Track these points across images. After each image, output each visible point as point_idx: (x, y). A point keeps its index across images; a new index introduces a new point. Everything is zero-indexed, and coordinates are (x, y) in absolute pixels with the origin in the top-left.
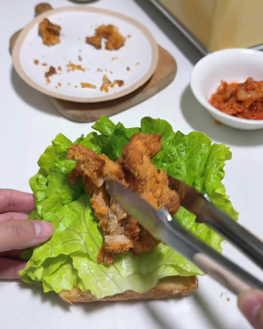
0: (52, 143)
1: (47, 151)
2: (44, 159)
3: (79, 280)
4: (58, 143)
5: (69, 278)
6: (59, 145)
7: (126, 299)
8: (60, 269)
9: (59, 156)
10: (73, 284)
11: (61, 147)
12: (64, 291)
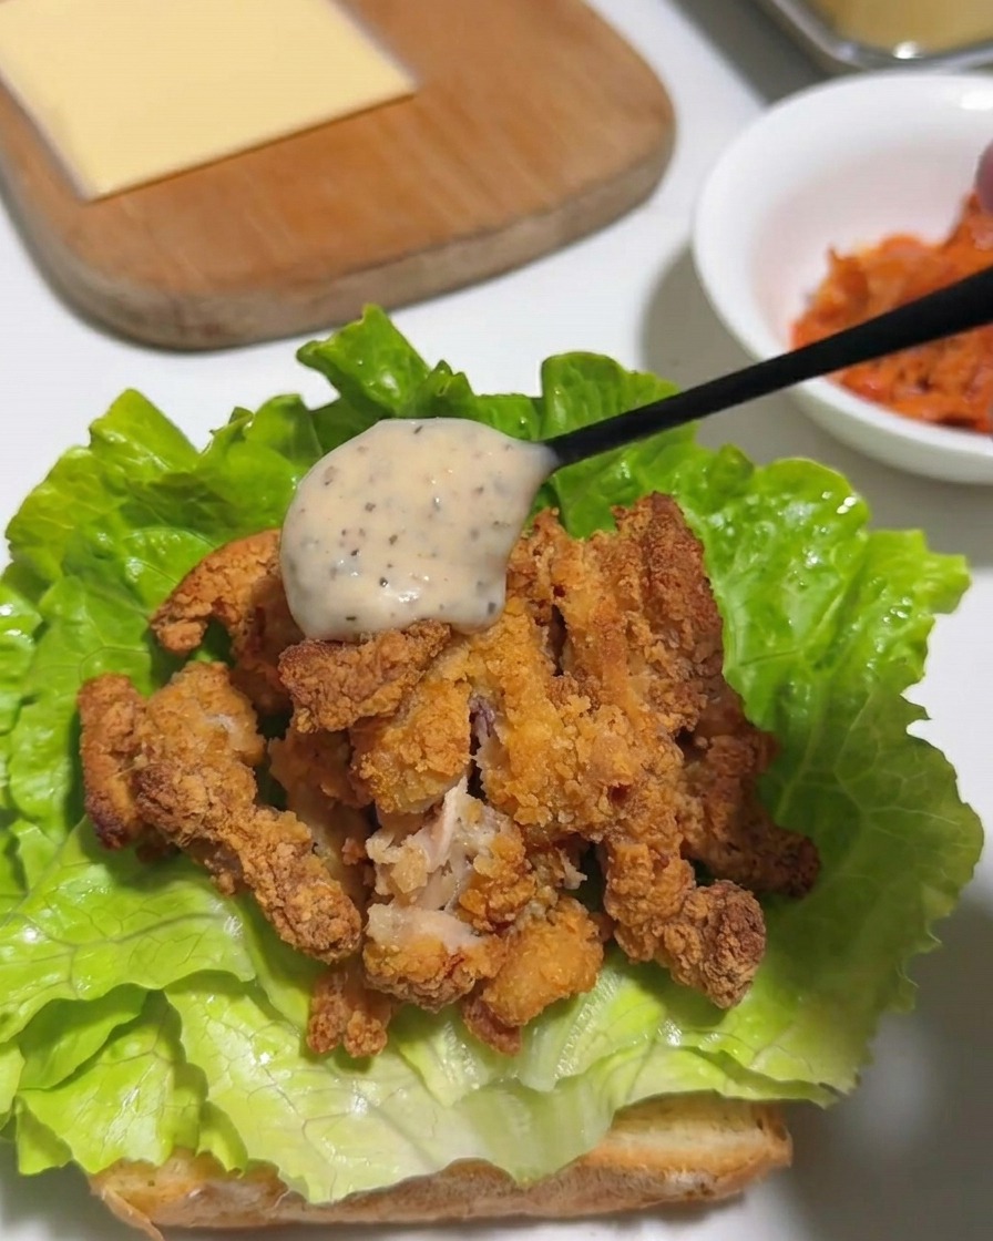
0: (88, 432)
1: (64, 473)
2: (44, 511)
3: (208, 1116)
4: (123, 439)
5: (152, 1102)
6: (126, 449)
7: (432, 1217)
8: (106, 1056)
9: (123, 500)
10: (175, 1135)
11: (134, 454)
12: (122, 1166)
